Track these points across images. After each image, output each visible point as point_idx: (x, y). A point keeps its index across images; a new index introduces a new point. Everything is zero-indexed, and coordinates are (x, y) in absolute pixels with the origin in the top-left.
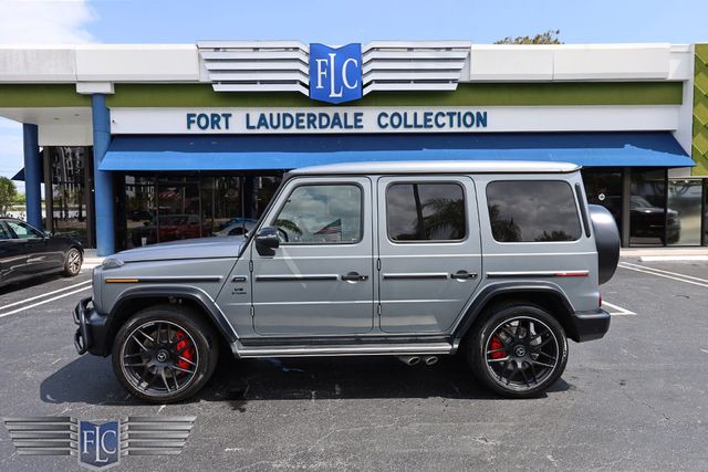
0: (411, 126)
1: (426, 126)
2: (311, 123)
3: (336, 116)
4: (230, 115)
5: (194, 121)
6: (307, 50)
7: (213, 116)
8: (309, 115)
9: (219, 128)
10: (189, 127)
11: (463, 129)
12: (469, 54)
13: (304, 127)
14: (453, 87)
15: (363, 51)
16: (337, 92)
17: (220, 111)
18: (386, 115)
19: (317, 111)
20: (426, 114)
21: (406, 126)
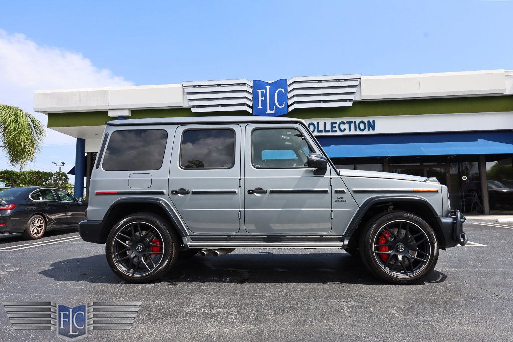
0: (321, 131)
1: (332, 131)
6: (252, 85)
11: (358, 132)
12: (360, 83)
14: (350, 104)
15: (288, 83)
16: (271, 110)
20: (332, 123)
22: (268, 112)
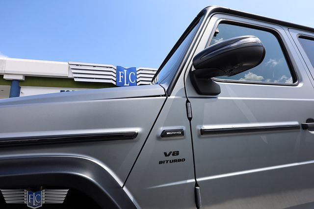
6: (116, 68)
15: (137, 70)
16: (127, 83)
22: (125, 84)
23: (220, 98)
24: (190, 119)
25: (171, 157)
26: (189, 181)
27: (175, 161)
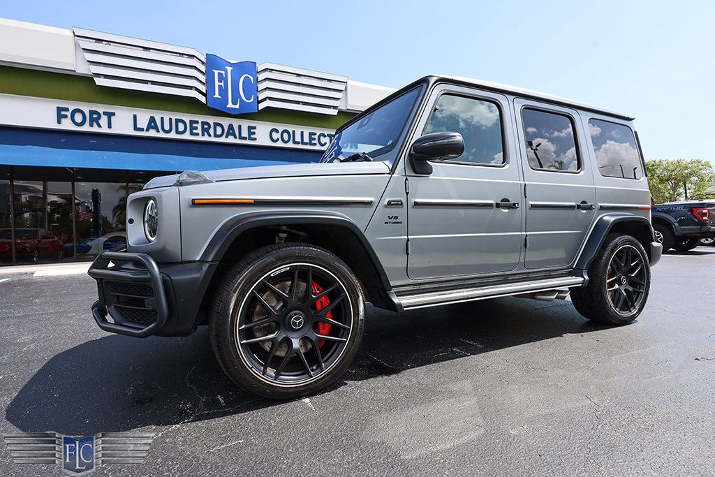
0: (298, 143)
1: (311, 144)
2: (205, 131)
3: (231, 127)
4: (114, 114)
5: (66, 116)
6: (204, 60)
7: (92, 112)
8: (203, 123)
9: (99, 126)
10: (59, 122)
12: (346, 88)
13: (198, 134)
14: (335, 112)
15: (258, 69)
16: (234, 103)
17: (101, 109)
18: (277, 132)
19: (211, 120)
20: (311, 134)
21: (295, 142)
22: (230, 105)
23: (431, 176)
24: (407, 193)
25: (393, 220)
26: (403, 237)
27: (395, 223)
